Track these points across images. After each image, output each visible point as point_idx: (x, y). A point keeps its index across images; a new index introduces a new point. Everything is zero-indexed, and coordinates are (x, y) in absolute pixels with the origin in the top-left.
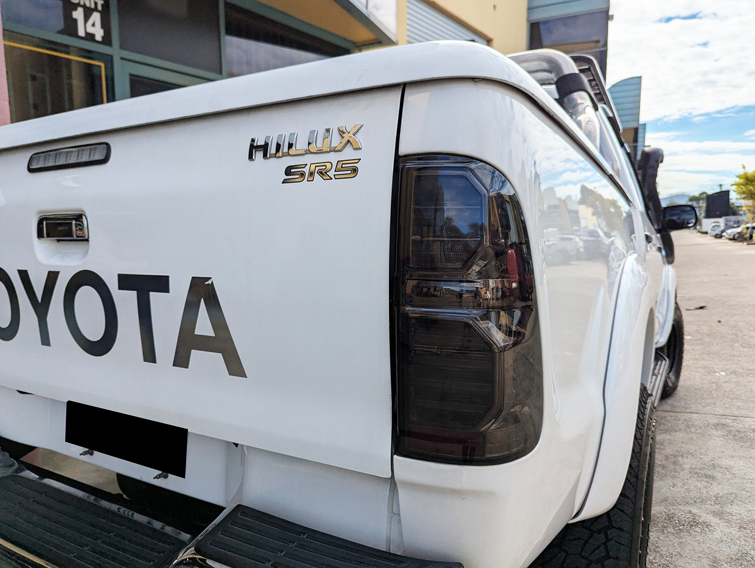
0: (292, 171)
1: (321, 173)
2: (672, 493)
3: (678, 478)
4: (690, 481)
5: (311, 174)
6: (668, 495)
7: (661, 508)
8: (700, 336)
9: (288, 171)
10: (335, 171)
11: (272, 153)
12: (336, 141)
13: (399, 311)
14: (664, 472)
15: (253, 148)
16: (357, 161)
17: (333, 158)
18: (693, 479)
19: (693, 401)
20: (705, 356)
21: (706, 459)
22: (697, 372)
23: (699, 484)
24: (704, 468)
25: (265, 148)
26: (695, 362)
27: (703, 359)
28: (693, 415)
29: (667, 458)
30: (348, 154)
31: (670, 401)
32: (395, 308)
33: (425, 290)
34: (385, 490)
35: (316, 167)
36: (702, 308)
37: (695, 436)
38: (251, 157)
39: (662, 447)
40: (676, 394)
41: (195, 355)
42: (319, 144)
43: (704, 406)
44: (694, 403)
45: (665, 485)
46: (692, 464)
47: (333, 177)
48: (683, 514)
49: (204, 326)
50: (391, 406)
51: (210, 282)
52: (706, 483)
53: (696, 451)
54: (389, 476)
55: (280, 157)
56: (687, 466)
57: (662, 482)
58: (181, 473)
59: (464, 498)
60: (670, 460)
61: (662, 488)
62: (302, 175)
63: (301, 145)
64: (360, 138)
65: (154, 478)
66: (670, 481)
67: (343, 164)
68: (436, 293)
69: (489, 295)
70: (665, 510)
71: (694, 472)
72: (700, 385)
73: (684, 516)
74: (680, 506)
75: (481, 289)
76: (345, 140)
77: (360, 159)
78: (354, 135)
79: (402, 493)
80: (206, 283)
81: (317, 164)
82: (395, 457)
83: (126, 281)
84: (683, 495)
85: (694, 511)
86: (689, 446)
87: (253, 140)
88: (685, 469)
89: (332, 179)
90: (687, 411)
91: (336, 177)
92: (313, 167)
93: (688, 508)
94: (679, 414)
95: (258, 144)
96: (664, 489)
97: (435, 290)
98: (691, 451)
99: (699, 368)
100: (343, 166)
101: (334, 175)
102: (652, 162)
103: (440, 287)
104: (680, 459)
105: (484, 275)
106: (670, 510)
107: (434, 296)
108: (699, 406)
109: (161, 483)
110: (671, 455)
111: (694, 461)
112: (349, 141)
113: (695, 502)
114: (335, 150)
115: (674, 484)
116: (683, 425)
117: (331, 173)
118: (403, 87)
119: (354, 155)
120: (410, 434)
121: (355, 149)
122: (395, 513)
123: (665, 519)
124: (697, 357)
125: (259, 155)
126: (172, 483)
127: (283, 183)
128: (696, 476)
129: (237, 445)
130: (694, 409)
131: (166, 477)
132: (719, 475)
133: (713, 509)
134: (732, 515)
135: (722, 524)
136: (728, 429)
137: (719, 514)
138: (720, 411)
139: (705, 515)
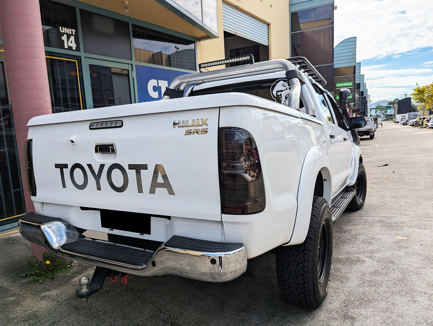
1: (196, 132)
2: (351, 250)
3: (356, 244)
4: (360, 245)
5: (194, 132)
7: (345, 256)
8: (382, 180)
11: (181, 125)
12: (201, 123)
13: (221, 172)
14: (349, 242)
15: (174, 124)
17: (200, 128)
19: (371, 211)
21: (370, 236)
22: (376, 198)
23: (364, 246)
24: (368, 240)
26: (376, 193)
27: (381, 191)
28: (369, 217)
29: (352, 236)
30: (204, 127)
31: (359, 212)
34: (220, 225)
36: (386, 165)
37: (367, 227)
38: (174, 127)
39: (351, 232)
40: (363, 208)
41: (157, 189)
42: (196, 124)
43: (375, 213)
44: (371, 212)
46: (363, 238)
49: (160, 180)
52: (367, 246)
53: (366, 233)
54: (221, 220)
55: (183, 127)
56: (360, 239)
57: (348, 246)
58: (149, 233)
59: (242, 225)
60: (353, 237)
61: (347, 248)
62: (191, 133)
63: (190, 124)
64: (208, 122)
66: (351, 246)
69: (246, 166)
71: (363, 241)
72: (376, 203)
73: (354, 258)
74: (354, 255)
77: (208, 128)
78: (206, 121)
79: (225, 225)
82: (222, 214)
83: (131, 167)
84: (356, 251)
85: (359, 256)
86: (364, 231)
87: (174, 122)
90: (367, 216)
92: (194, 130)
93: (357, 255)
94: (363, 217)
95: (176, 123)
96: (348, 249)
98: (364, 233)
99: (378, 195)
102: (344, 97)
104: (358, 236)
105: (245, 161)
106: (349, 257)
108: (373, 213)
109: (141, 237)
110: (355, 235)
111: (364, 237)
112: (204, 123)
113: (361, 253)
114: (200, 125)
115: (353, 247)
116: (363, 222)
117: (200, 132)
118: (220, 107)
119: (206, 127)
120: (226, 207)
121: (206, 125)
123: (346, 260)
124: (378, 190)
126: (146, 237)
128: (364, 243)
130: (370, 215)
131: (143, 235)
132: (374, 242)
133: (368, 255)
134: (376, 257)
135: (370, 260)
136: (384, 223)
137: (370, 257)
138: (382, 215)
139: (364, 258)
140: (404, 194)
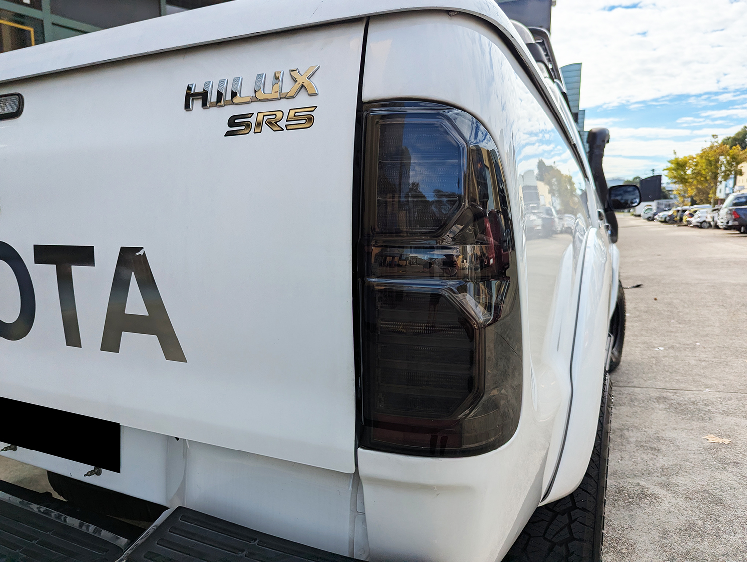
0: (236, 121)
1: (271, 123)
2: (621, 466)
3: (626, 451)
4: (636, 454)
5: (259, 125)
6: (616, 468)
7: (611, 481)
8: (638, 313)
9: (232, 122)
10: (287, 121)
11: (212, 101)
12: (288, 86)
15: (190, 96)
16: (312, 109)
18: (640, 452)
19: (635, 375)
20: (644, 332)
21: (651, 432)
22: (637, 347)
23: (645, 456)
24: (649, 441)
25: (204, 96)
26: (635, 338)
27: (642, 335)
28: (636, 389)
29: (614, 431)
30: (303, 101)
32: (359, 279)
33: (389, 259)
34: (347, 488)
35: (264, 116)
36: (638, 286)
37: (639, 410)
38: (187, 106)
40: (618, 369)
41: (127, 337)
42: (268, 90)
43: (645, 380)
44: (636, 378)
45: (614, 458)
46: (638, 437)
47: (284, 128)
48: (633, 486)
49: (135, 304)
50: (354, 391)
51: (141, 253)
52: (652, 456)
53: (640, 424)
54: (353, 471)
55: (222, 106)
56: (633, 440)
58: (115, 467)
59: (438, 495)
60: (616, 433)
62: (248, 126)
63: (246, 92)
64: (316, 83)
65: (85, 476)
66: (618, 454)
67: (296, 113)
68: (401, 263)
69: (467, 265)
70: (614, 483)
71: (640, 445)
72: (640, 359)
73: (633, 489)
74: (629, 479)
75: (457, 256)
76: (297, 86)
77: (316, 107)
78: (309, 79)
79: (367, 490)
80: (138, 254)
81: (266, 114)
82: (359, 449)
83: (43, 254)
84: (632, 468)
85: (642, 483)
86: (634, 419)
87: (189, 88)
88: (632, 442)
89: (283, 130)
90: (630, 385)
91: (288, 128)
92: (261, 116)
93: (636, 481)
94: (623, 388)
95: (196, 91)
96: (613, 463)
97: (400, 259)
98: (636, 425)
99: (639, 343)
100: (297, 115)
101: (286, 126)
103: (407, 255)
104: (626, 432)
105: (461, 240)
106: (619, 483)
107: (399, 266)
108: (641, 380)
109: (93, 480)
110: (618, 429)
111: (639, 434)
112: (303, 86)
113: (643, 474)
114: (286, 97)
115: (622, 458)
116: (626, 399)
117: (283, 124)
118: (366, 21)
120: (378, 424)
121: (311, 95)
122: (358, 512)
123: (616, 492)
124: (636, 333)
125: (197, 104)
127: (225, 136)
128: (642, 449)
129: (178, 439)
130: (636, 384)
131: (99, 474)
132: (664, 447)
133: (660, 480)
134: (678, 486)
135: (669, 495)
136: (669, 402)
137: (666, 486)
138: (661, 385)
139: (653, 487)
140: (688, 343)
